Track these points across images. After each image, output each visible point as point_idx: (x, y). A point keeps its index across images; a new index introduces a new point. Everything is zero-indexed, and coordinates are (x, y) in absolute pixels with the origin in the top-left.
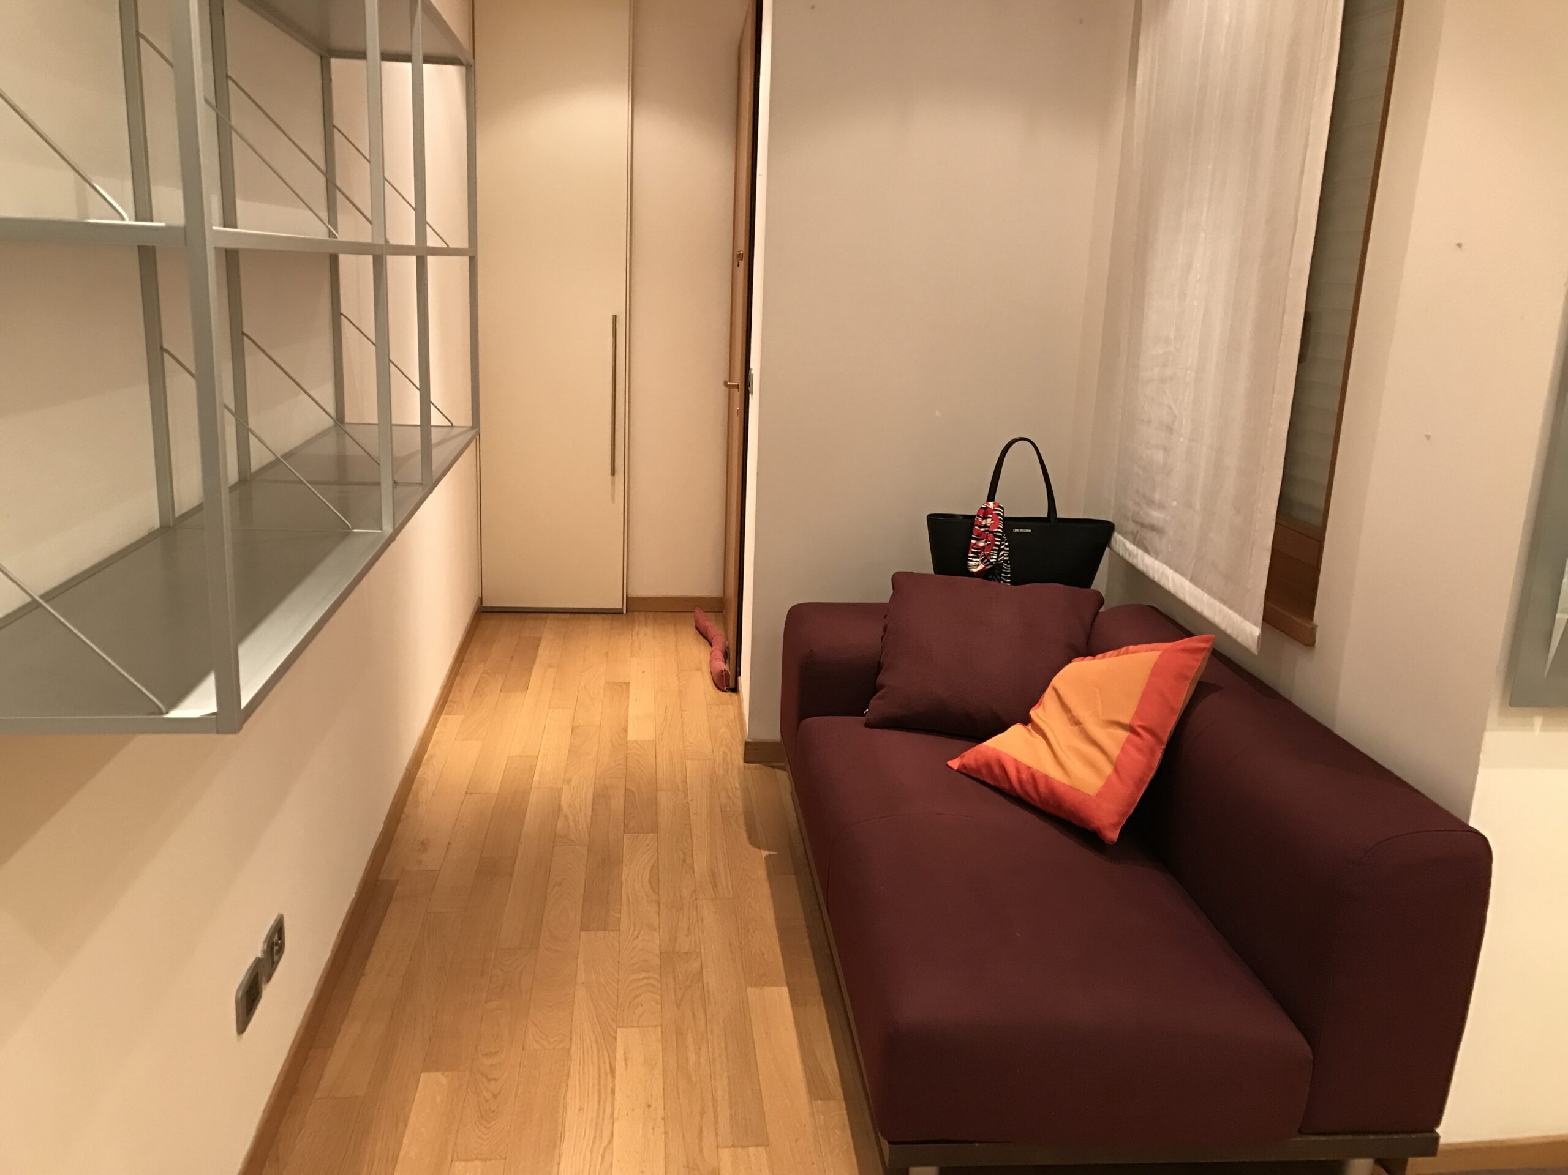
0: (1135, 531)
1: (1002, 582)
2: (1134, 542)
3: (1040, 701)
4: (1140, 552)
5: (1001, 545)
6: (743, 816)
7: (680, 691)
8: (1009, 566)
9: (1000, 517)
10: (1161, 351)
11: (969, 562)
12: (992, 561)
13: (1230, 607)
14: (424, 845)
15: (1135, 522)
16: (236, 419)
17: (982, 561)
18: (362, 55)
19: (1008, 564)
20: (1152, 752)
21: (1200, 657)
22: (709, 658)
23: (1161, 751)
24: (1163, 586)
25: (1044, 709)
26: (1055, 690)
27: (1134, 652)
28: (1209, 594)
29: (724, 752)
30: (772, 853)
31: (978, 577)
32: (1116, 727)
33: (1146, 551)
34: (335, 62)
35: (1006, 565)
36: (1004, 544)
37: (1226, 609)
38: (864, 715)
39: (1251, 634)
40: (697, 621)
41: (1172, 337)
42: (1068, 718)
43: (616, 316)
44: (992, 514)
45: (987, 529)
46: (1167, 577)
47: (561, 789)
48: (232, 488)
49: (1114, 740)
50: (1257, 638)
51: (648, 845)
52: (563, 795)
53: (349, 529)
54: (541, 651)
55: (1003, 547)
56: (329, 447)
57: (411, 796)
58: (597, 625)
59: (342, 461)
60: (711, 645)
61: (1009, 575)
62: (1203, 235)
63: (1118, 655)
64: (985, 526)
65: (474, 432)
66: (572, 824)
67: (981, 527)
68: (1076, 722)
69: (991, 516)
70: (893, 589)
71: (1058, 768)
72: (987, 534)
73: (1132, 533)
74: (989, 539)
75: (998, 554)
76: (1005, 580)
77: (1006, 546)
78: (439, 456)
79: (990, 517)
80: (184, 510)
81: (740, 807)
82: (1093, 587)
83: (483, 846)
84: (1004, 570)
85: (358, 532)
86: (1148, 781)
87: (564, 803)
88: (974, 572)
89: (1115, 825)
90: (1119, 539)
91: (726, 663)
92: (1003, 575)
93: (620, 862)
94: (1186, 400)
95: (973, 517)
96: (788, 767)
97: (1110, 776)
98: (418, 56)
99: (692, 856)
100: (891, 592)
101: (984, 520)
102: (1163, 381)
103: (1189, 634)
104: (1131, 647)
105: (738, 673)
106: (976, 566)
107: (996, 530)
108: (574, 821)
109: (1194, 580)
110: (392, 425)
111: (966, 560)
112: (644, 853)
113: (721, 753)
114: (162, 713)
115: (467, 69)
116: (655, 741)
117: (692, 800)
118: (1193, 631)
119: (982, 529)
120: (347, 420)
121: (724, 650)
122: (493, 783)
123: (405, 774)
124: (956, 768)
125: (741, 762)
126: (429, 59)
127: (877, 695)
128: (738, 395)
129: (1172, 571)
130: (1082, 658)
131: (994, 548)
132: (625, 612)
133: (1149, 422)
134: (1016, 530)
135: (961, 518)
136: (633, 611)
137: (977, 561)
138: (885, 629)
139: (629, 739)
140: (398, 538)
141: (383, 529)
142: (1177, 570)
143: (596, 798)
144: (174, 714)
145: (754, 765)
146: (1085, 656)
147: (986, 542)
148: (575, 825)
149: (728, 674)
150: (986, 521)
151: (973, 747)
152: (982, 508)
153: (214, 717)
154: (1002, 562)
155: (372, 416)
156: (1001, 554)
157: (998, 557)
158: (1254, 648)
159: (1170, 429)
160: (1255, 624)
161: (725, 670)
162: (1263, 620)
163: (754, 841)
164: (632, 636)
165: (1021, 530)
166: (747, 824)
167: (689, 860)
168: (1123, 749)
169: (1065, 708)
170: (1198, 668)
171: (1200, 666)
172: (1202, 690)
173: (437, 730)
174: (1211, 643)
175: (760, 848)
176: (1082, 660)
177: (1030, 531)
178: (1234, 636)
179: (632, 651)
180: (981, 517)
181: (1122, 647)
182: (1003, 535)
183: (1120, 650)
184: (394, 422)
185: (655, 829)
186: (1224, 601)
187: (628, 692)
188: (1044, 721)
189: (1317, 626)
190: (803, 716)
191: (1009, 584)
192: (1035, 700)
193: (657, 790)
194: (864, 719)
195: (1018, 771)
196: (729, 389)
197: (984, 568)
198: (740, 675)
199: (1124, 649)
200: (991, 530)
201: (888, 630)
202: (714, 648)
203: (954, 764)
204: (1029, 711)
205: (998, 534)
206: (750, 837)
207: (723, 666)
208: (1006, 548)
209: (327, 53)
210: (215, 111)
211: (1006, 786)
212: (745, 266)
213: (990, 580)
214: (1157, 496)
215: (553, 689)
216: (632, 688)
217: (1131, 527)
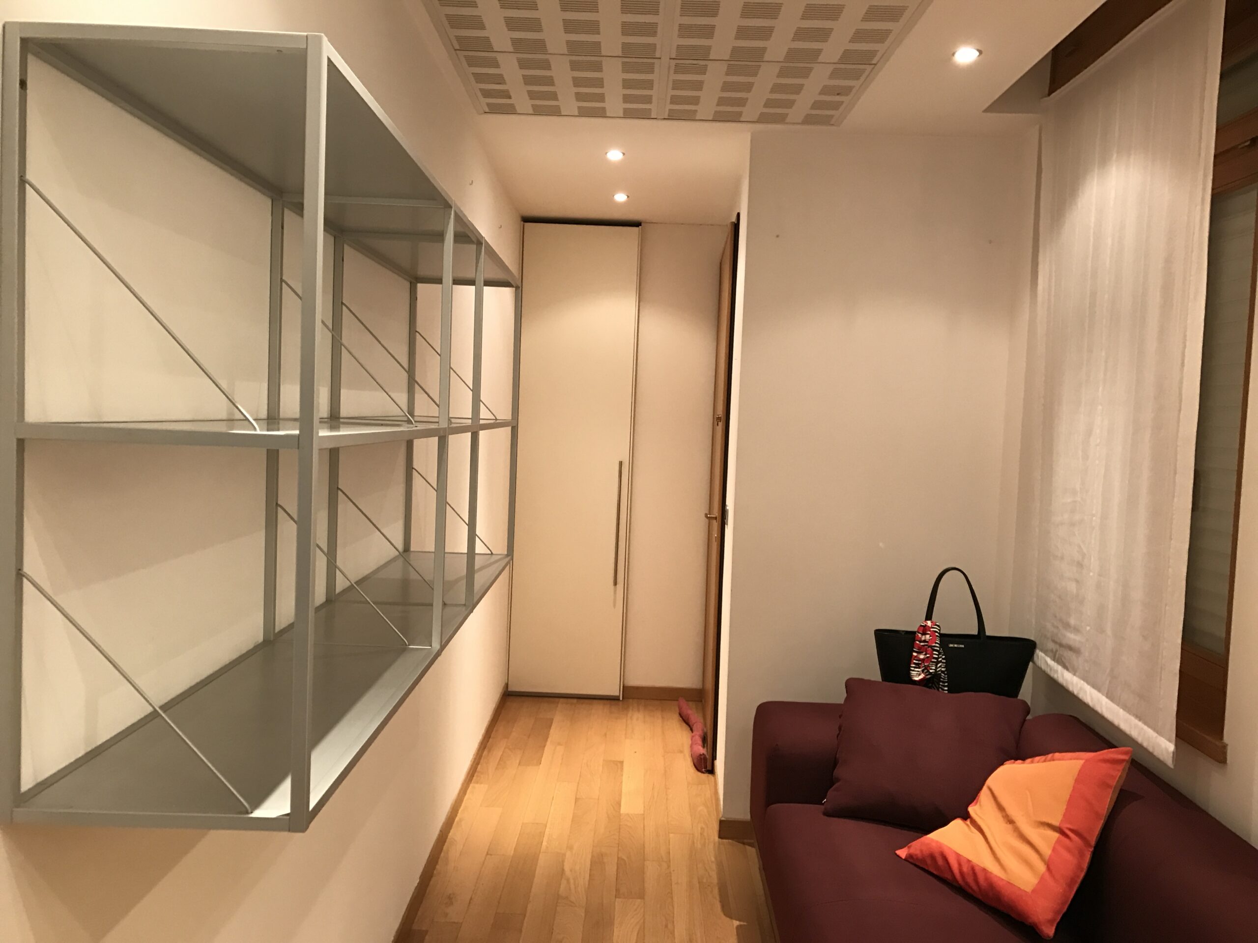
0: (1054, 650)
1: (940, 690)
2: (1054, 659)
3: (976, 799)
4: (1059, 668)
5: (939, 658)
6: (717, 888)
7: (665, 771)
8: (946, 676)
9: (937, 634)
10: (1069, 500)
11: (911, 672)
12: (931, 671)
13: (1145, 723)
14: (450, 899)
15: (1054, 642)
16: (328, 558)
17: (923, 671)
18: (439, 281)
19: (945, 674)
20: (1081, 854)
21: (1120, 767)
22: (690, 743)
23: (1090, 853)
24: (1082, 699)
25: (980, 805)
26: (990, 789)
27: (1059, 759)
28: (1124, 709)
29: (702, 828)
30: (742, 923)
31: (920, 685)
32: (1046, 828)
33: (1065, 667)
34: (420, 286)
35: (943, 675)
36: (941, 657)
37: (1140, 724)
38: (823, 804)
39: (1167, 750)
40: (680, 709)
41: (1079, 489)
42: (1003, 816)
43: (621, 462)
44: (930, 631)
45: (926, 644)
46: (1086, 692)
47: (564, 855)
48: (318, 609)
49: (1046, 840)
50: (1171, 755)
51: (636, 910)
52: (566, 860)
53: (406, 645)
54: (552, 731)
55: (940, 659)
56: (395, 573)
57: (442, 854)
58: (598, 708)
59: (405, 584)
60: (692, 730)
61: (946, 684)
62: (1100, 407)
63: (1045, 761)
64: (925, 641)
65: (507, 560)
66: (572, 886)
67: (920, 642)
68: (1011, 821)
69: (929, 632)
70: (847, 693)
71: (997, 864)
72: (927, 648)
73: (1052, 651)
74: (928, 652)
75: (936, 665)
76: (943, 688)
77: (943, 659)
78: (480, 580)
79: (928, 634)
80: (283, 626)
81: (715, 880)
82: (1020, 697)
83: (499, 903)
84: (942, 680)
85: (413, 648)
86: (1079, 881)
87: (567, 868)
88: (916, 681)
89: (1050, 922)
90: (1041, 656)
91: (704, 747)
92: (941, 684)
93: (611, 923)
94: (1093, 541)
95: (914, 633)
96: (756, 844)
97: (1043, 875)
98: (480, 280)
99: (673, 922)
100: (845, 695)
101: (924, 636)
102: (1073, 524)
103: (1111, 746)
104: (1057, 755)
105: (714, 757)
106: (917, 675)
107: (934, 645)
108: (575, 885)
109: (1110, 696)
110: (445, 553)
111: (909, 670)
112: (633, 917)
113: (700, 829)
114: (247, 813)
115: (516, 290)
116: (644, 814)
117: (674, 871)
118: (1115, 743)
119: (922, 644)
120: (412, 549)
121: (702, 735)
122: (509, 845)
123: (439, 835)
124: (903, 857)
125: (717, 838)
126: (488, 283)
127: (834, 787)
128: (716, 525)
129: (1089, 687)
130: (1013, 761)
131: (933, 660)
132: (621, 699)
133: (1062, 558)
134: (951, 645)
135: (903, 633)
136: (628, 698)
137: (918, 671)
138: (840, 728)
139: (621, 812)
140: (444, 652)
141: (432, 646)
142: (1094, 686)
143: (593, 863)
144: (258, 813)
145: (727, 841)
146: (1016, 759)
147: (926, 654)
148: (575, 888)
149: (706, 758)
150: (925, 637)
151: (920, 838)
152: (921, 626)
153: (288, 817)
154: (940, 672)
155: (430, 546)
156: (938, 666)
157: (936, 668)
158: (1169, 762)
159: (1080, 565)
160: (1170, 741)
161: (703, 754)
162: (1177, 736)
163: (728, 912)
164: (627, 721)
165: (956, 646)
166: (721, 895)
167: (670, 926)
168: (1054, 850)
169: (1001, 808)
170: (1119, 778)
171: (1120, 776)
172: (1123, 797)
173: (467, 797)
174: (1130, 755)
175: (731, 918)
176: (1014, 763)
177: (963, 646)
178: (1151, 750)
179: (626, 734)
180: (920, 633)
181: (1048, 754)
182: (940, 649)
183: (1047, 756)
184: (446, 551)
185: (642, 895)
186: (1139, 717)
187: (622, 769)
188: (981, 818)
189: (1227, 745)
190: (768, 804)
191: (947, 692)
192: (973, 797)
193: (644, 860)
194: (822, 807)
195: (960, 865)
196: (709, 520)
197: (924, 677)
198: (716, 759)
199: (1050, 756)
200: (930, 644)
201: (842, 729)
202: (694, 733)
203: (902, 853)
204: (968, 807)
205: (935, 648)
206: (723, 907)
207: (701, 750)
208: (943, 661)
209: (415, 280)
210: (331, 332)
211: (948, 876)
212: (723, 426)
213: (930, 688)
214: (1072, 621)
215: (561, 764)
216: (625, 764)
217: (1051, 645)
